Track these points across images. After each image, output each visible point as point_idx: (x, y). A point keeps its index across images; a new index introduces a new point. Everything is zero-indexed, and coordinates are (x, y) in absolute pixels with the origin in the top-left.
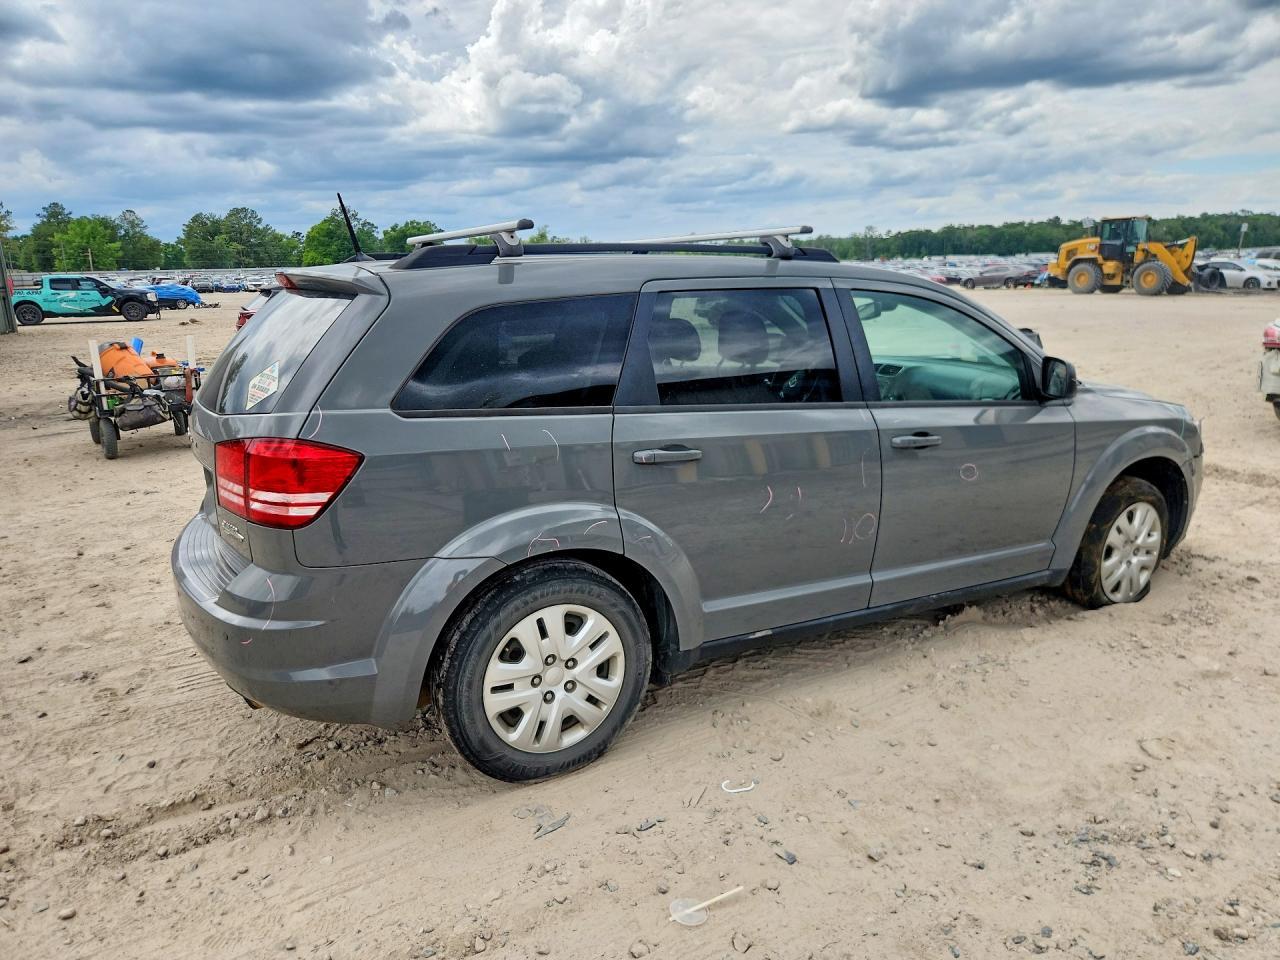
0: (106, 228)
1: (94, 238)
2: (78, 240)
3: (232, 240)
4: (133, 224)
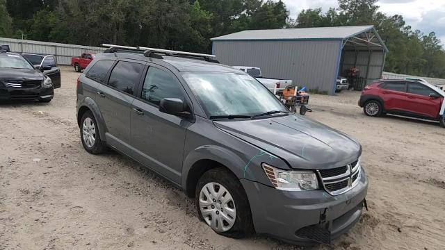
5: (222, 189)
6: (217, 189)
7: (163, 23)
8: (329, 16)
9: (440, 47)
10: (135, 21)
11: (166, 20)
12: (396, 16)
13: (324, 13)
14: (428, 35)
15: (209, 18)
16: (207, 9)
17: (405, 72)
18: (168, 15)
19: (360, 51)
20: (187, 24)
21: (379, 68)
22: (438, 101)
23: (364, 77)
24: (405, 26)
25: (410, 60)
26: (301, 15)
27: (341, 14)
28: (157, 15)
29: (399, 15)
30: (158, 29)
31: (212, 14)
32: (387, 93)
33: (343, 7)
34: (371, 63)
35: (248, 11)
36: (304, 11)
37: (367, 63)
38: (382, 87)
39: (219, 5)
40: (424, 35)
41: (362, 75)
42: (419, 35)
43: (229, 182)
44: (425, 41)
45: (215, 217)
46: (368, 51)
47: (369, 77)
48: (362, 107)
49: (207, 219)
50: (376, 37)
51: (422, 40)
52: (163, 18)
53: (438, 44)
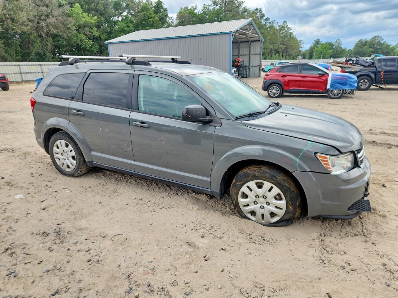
0: (330, 45)
1: (325, 49)
2: (321, 50)
3: (370, 47)
4: (338, 44)
5: (267, 185)
6: (260, 186)
7: (45, 30)
8: (204, 12)
9: (291, 34)
10: (13, 30)
11: (47, 26)
12: (257, 9)
13: (199, 10)
14: (282, 24)
15: (93, 21)
16: (88, 11)
17: (270, 57)
18: (49, 20)
19: (241, 42)
20: (71, 28)
21: (259, 56)
22: (324, 78)
23: (248, 65)
24: (265, 18)
25: (272, 47)
26: (180, 13)
27: (214, 9)
28: (36, 21)
29: (259, 8)
30: (40, 36)
31: (96, 17)
32: (285, 76)
33: (215, 3)
34: (252, 52)
35: (129, 11)
36: (182, 8)
37: (248, 53)
38: (280, 72)
39: (101, 7)
40: (279, 24)
41: (246, 63)
42: (275, 25)
43: (275, 177)
44: (280, 30)
45: (259, 212)
46: (248, 42)
47: (251, 65)
48: (265, 91)
49: (249, 216)
50: (254, 29)
51: (278, 28)
52: (43, 24)
53: (290, 32)
